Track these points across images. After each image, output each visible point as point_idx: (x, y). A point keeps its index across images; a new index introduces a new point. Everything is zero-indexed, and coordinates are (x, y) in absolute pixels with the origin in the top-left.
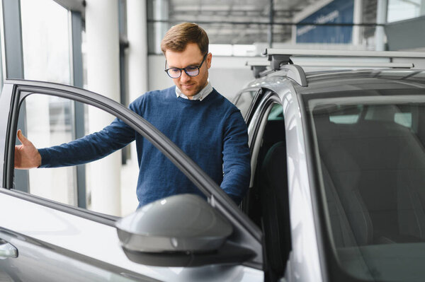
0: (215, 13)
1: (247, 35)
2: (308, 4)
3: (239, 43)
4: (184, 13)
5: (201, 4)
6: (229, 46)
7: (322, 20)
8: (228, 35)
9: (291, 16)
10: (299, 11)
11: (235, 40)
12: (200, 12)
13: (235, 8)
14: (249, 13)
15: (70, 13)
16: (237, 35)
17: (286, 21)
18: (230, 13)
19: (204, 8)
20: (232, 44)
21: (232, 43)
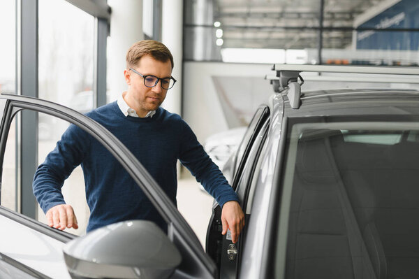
0: (265, 15)
1: (302, 39)
2: (371, 5)
3: (292, 48)
4: (231, 15)
5: (249, 6)
6: (281, 51)
7: (386, 24)
8: (280, 39)
9: (352, 19)
10: (361, 12)
11: (288, 45)
12: (248, 15)
13: (289, 10)
14: (304, 16)
15: (96, 20)
16: (291, 39)
17: (345, 24)
18: (282, 15)
19: (253, 10)
20: (286, 49)
21: (284, 48)
